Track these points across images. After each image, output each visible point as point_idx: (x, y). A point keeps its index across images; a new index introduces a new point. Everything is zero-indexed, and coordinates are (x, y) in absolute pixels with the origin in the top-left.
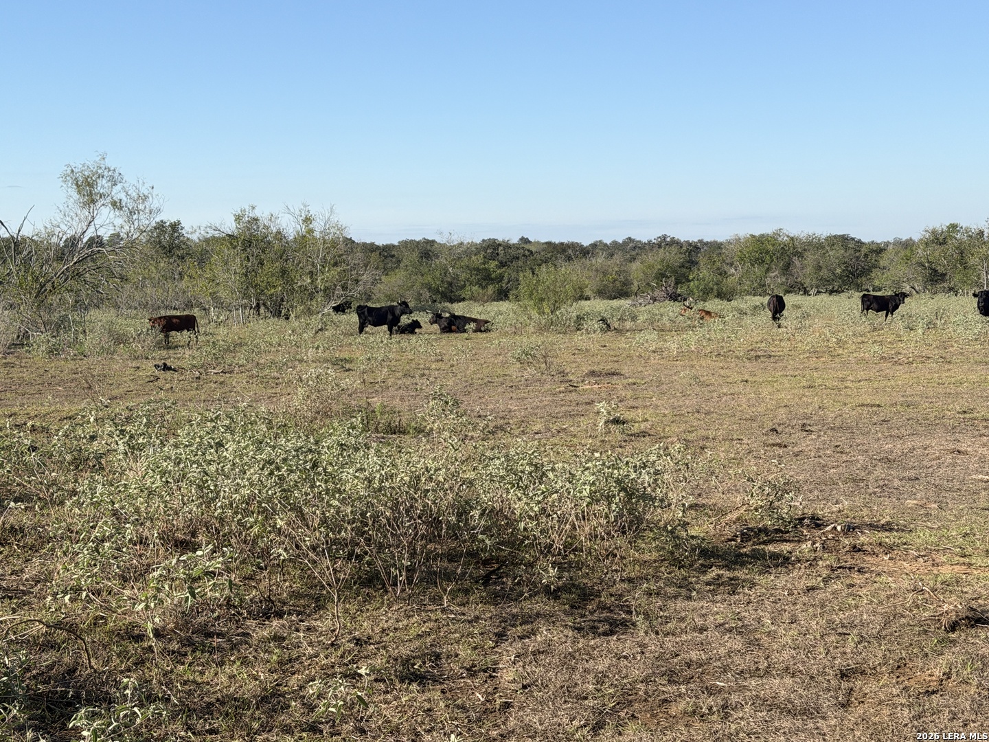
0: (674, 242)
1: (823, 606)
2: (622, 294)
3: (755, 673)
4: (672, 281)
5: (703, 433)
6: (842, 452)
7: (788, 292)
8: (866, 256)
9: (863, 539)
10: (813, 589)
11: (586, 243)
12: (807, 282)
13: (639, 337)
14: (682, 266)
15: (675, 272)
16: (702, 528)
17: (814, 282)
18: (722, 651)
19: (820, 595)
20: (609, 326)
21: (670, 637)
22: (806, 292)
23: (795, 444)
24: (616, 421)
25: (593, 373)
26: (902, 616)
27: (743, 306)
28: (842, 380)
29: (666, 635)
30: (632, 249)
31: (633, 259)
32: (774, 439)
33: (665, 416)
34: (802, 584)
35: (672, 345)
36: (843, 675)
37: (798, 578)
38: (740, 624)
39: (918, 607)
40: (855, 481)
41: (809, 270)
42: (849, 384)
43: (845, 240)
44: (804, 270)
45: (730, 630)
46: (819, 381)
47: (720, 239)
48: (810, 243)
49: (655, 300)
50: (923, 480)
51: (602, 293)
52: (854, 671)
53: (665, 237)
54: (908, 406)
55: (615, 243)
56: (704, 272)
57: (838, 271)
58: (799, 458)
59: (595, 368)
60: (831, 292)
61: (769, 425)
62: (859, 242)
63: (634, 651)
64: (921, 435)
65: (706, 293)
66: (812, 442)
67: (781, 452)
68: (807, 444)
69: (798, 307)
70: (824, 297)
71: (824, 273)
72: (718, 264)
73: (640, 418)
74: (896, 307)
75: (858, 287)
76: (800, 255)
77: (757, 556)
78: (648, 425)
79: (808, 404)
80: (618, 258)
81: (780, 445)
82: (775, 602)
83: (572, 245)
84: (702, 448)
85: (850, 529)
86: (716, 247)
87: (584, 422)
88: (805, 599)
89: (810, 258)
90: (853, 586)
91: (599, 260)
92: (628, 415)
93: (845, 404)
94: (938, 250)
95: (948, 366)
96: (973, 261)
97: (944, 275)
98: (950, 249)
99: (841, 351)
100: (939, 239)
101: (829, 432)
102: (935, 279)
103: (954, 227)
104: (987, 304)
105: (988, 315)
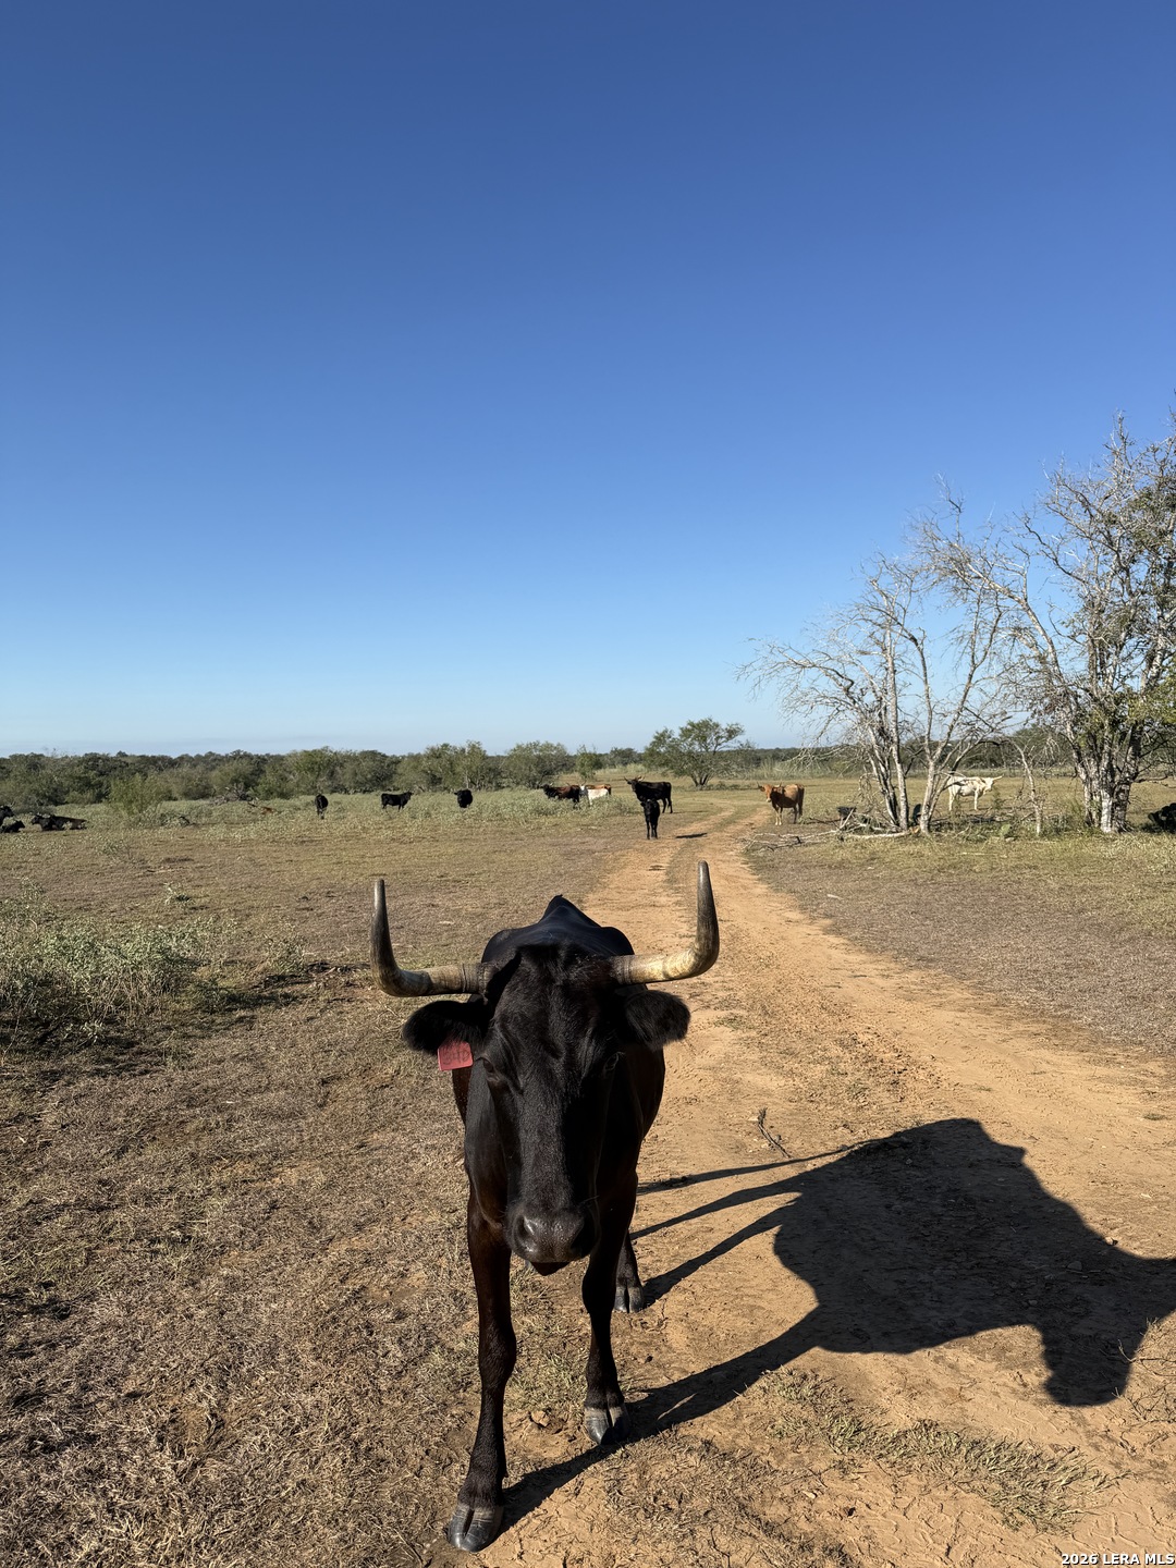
0: (247, 756)
1: (317, 1031)
2: (204, 796)
3: (258, 1090)
4: (241, 785)
5: (249, 903)
7: (333, 792)
8: (388, 766)
9: (356, 976)
10: (312, 1018)
11: (174, 756)
12: (347, 785)
13: (211, 830)
14: (252, 774)
15: (246, 778)
16: (234, 981)
17: (352, 784)
18: (233, 1076)
19: (316, 1023)
20: (188, 821)
21: (194, 1071)
22: (347, 792)
23: (320, 907)
24: (180, 899)
25: (168, 860)
26: (373, 1032)
27: (298, 803)
28: (363, 857)
29: (190, 1070)
30: (212, 761)
31: (213, 768)
32: (305, 904)
33: (223, 891)
34: (303, 1017)
35: (237, 835)
36: (324, 1082)
37: (302, 1011)
38: (251, 1053)
39: (385, 1023)
40: (359, 932)
41: (347, 776)
42: (367, 859)
43: (374, 753)
44: (345, 776)
45: (243, 1059)
46: (346, 858)
47: (283, 753)
48: (349, 757)
49: (228, 800)
50: (406, 928)
51: (187, 795)
52: (333, 1078)
53: (239, 751)
54: (404, 874)
55: (198, 756)
56: (270, 778)
57: (369, 776)
58: (320, 918)
59: (171, 856)
60: (364, 792)
61: (303, 893)
62: (384, 756)
63: (162, 1085)
65: (269, 794)
66: (332, 905)
67: (308, 914)
68: (328, 907)
69: (339, 803)
70: (359, 795)
71: (359, 778)
72: (280, 772)
73: (202, 895)
74: (405, 802)
75: (383, 788)
76: (341, 765)
77: (272, 998)
78: (207, 900)
79: (334, 876)
80: (200, 768)
81: (307, 909)
82: (282, 1032)
83: (163, 758)
84: (248, 916)
85: (346, 970)
86: (279, 759)
87: (155, 900)
88: (305, 1027)
89: (349, 767)
90: (342, 1013)
91: (185, 769)
92: (192, 893)
93: (361, 874)
94: (436, 762)
95: (436, 844)
96: (459, 769)
97: (440, 779)
98: (444, 762)
99: (364, 835)
100: (436, 754)
101: (346, 897)
102: (435, 781)
103: (446, 745)
104: (465, 799)
105: (465, 807)
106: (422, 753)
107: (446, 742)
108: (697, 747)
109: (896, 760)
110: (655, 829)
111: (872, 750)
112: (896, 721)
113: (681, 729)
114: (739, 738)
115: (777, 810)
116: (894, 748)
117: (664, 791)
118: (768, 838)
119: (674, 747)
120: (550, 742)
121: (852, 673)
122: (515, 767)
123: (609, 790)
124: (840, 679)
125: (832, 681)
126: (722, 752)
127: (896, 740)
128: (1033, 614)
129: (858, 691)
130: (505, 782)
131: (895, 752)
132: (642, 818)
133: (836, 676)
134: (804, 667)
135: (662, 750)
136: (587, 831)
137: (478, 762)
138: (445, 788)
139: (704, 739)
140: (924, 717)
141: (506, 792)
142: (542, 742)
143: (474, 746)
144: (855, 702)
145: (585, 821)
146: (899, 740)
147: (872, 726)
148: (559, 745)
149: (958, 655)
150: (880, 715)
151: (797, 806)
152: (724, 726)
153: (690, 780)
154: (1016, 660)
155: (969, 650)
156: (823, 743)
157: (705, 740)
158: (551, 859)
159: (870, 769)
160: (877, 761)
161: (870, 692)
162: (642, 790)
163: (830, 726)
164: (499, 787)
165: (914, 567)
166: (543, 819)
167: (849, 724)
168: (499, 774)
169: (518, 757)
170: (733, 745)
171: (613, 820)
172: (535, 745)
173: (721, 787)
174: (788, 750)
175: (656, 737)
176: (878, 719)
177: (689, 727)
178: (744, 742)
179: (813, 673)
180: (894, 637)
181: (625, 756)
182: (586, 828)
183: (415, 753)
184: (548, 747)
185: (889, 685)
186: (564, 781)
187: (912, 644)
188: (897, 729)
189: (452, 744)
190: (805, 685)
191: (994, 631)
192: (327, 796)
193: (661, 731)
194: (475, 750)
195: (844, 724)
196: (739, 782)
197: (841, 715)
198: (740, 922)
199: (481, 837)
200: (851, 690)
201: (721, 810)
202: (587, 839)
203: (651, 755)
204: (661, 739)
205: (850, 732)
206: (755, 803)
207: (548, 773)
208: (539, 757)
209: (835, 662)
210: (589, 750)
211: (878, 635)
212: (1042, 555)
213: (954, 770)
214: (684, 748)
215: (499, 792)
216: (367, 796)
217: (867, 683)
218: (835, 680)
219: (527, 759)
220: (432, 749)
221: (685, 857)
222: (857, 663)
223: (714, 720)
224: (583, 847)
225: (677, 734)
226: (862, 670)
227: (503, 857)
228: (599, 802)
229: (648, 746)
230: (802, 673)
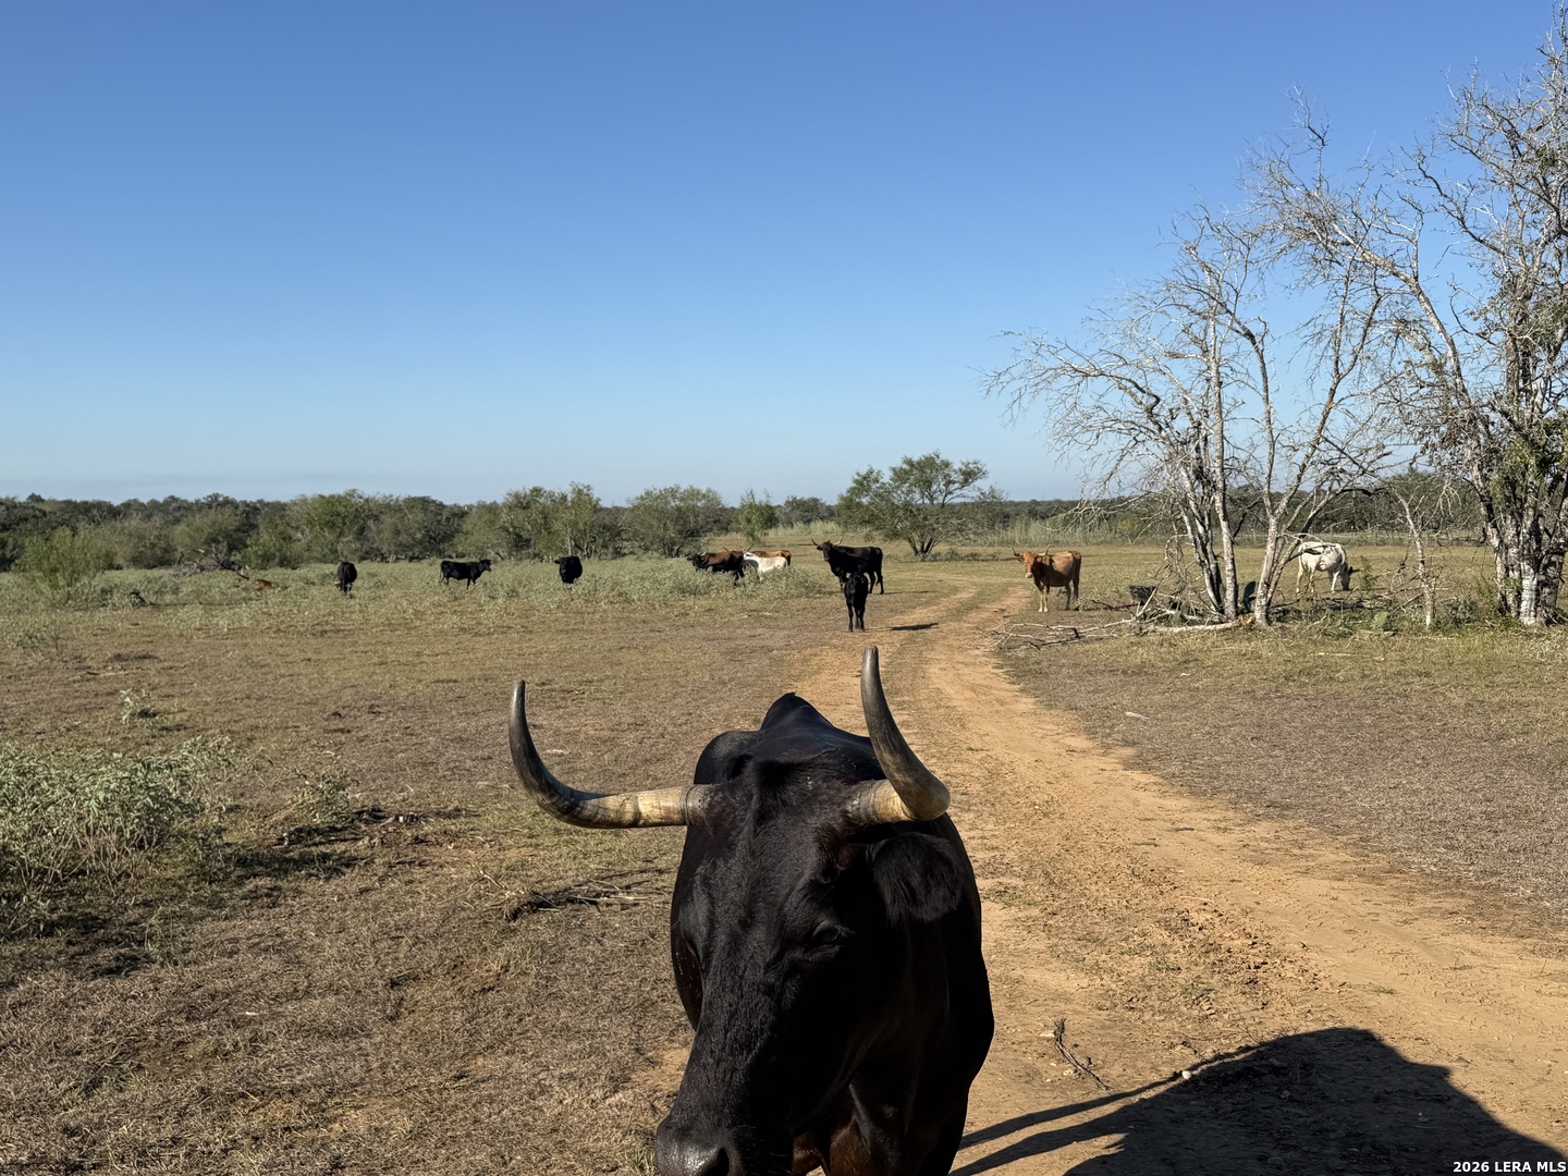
0: (228, 502)
1: (376, 908)
2: (163, 562)
3: (293, 995)
4: (223, 547)
5: (252, 722)
6: (412, 735)
7: (362, 559)
8: (448, 519)
9: (427, 828)
10: (366, 890)
11: (116, 502)
12: (385, 548)
13: (181, 613)
14: (238, 530)
15: (228, 535)
16: (244, 834)
17: (393, 548)
18: (254, 975)
19: (374, 897)
20: (142, 600)
21: (193, 967)
22: (384, 559)
23: (360, 728)
24: (145, 714)
25: (118, 657)
26: (463, 909)
27: (311, 575)
28: (419, 654)
29: (186, 965)
30: (174, 510)
31: (177, 521)
32: (337, 724)
33: (207, 704)
34: (354, 887)
35: (222, 621)
36: (394, 984)
37: (352, 880)
38: (279, 940)
39: (480, 897)
40: (424, 764)
41: (386, 535)
42: (425, 659)
43: (425, 502)
44: (381, 535)
45: (266, 950)
46: (393, 657)
47: (284, 499)
48: (388, 506)
49: (202, 569)
50: (496, 760)
51: (137, 561)
52: (407, 978)
53: (216, 496)
54: (486, 680)
55: (154, 503)
56: (265, 537)
57: (419, 536)
58: (363, 744)
59: (123, 651)
60: (411, 559)
61: (333, 708)
62: (441, 505)
63: (145, 988)
64: (498, 710)
65: (266, 560)
66: (379, 725)
67: (343, 738)
68: (374, 727)
69: (374, 575)
70: (404, 565)
71: (403, 538)
72: (281, 528)
73: (175, 709)
74: (478, 574)
75: (441, 553)
76: (376, 518)
77: (304, 861)
78: (184, 716)
79: (378, 683)
80: (157, 520)
81: (342, 731)
82: (322, 911)
83: (99, 505)
84: (250, 740)
85: (412, 820)
86: (279, 508)
87: (104, 717)
88: (357, 903)
89: (388, 521)
90: (411, 882)
91: (134, 523)
92: (162, 705)
93: (420, 681)
94: (522, 515)
95: (528, 636)
96: (557, 526)
97: (528, 541)
98: (534, 514)
99: (418, 623)
100: (522, 503)
101: (399, 713)
102: (520, 544)
103: (537, 491)
104: (571, 570)
105: (571, 582)
106: (500, 501)
107: (538, 485)
108: (917, 496)
109: (1221, 515)
110: (860, 616)
111: (1185, 502)
112: (1221, 457)
113: (894, 470)
114: (979, 483)
115: (1041, 589)
116: (1217, 497)
117: (873, 559)
118: (1029, 631)
119: (884, 495)
120: (696, 486)
121: (1158, 385)
122: (642, 524)
123: (788, 559)
124: (1139, 394)
125: (1129, 398)
126: (952, 506)
127: (1220, 485)
128: (1427, 300)
129: (1165, 413)
130: (627, 546)
131: (1218, 504)
132: (840, 601)
133: (1134, 390)
134: (1087, 375)
135: (865, 500)
136: (758, 619)
137: (586, 516)
138: (536, 555)
139: (928, 484)
140: (1263, 452)
141: (629, 561)
142: (684, 487)
143: (580, 492)
144: (1160, 429)
145: (753, 604)
146: (1225, 485)
147: (1185, 465)
148: (709, 491)
149: (1316, 360)
150: (1197, 449)
151: (1071, 583)
152: (957, 465)
153: (906, 547)
154: (1400, 368)
155: (1331, 352)
156: (1112, 492)
157: (930, 487)
158: (706, 660)
159: (1182, 530)
160: (1192, 518)
161: (1182, 414)
162: (839, 559)
163: (1122, 464)
164: (618, 554)
165: (1250, 228)
166: (690, 601)
167: (1152, 461)
168: (618, 534)
169: (648, 509)
170: (970, 494)
171: (794, 604)
172: (673, 492)
173: (953, 556)
174: (1050, 503)
175: (856, 481)
176: (1194, 455)
177: (905, 466)
178: (986, 490)
179: (1100, 384)
180: (1219, 333)
181: (808, 510)
182: (756, 615)
183: (489, 501)
184: (694, 494)
185: (1213, 401)
186: (720, 545)
187: (1249, 342)
188: (1223, 469)
189: (547, 488)
190: (1087, 403)
191: (1369, 325)
192: (358, 567)
193: (863, 472)
194: (582, 498)
195: (1144, 460)
196: (979, 550)
197: (1140, 449)
198: (999, 751)
199: (599, 627)
200: (1155, 411)
201: (955, 590)
202: (759, 631)
203: (848, 508)
204: (863, 483)
205: (1153, 474)
206: (1004, 580)
207: (693, 534)
208: (679, 509)
209: (1134, 368)
210: (760, 498)
211: (1195, 329)
212: (1442, 213)
213: (1305, 531)
214: (898, 498)
215: (618, 561)
216: (415, 565)
217: (1178, 402)
218: (1133, 395)
219: (662, 512)
220: (517, 496)
221: (908, 658)
222: (1168, 372)
223: (943, 457)
224: (754, 642)
225: (887, 477)
226: (1172, 380)
227: (634, 655)
228: (775, 575)
229: (845, 494)
230: (1082, 385)
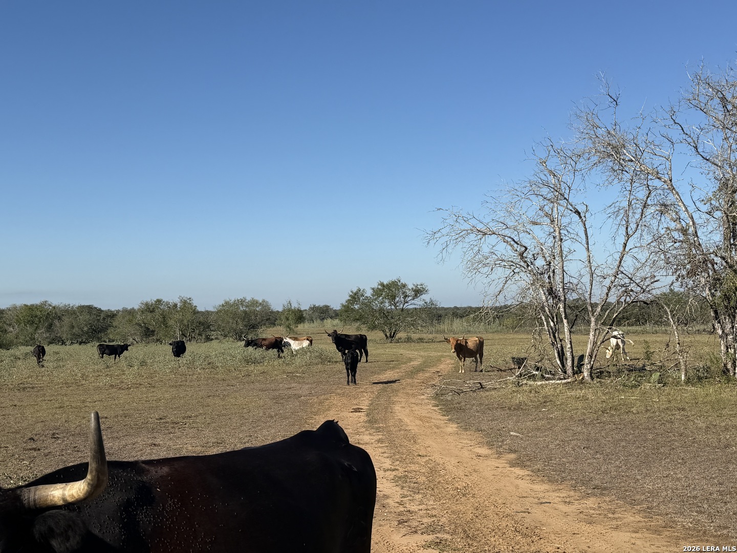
6: (78, 451)
7: (50, 343)
8: (104, 319)
12: (64, 337)
17: (69, 336)
22: (63, 343)
23: (46, 448)
27: (17, 353)
28: (84, 402)
32: (31, 445)
41: (65, 329)
43: (90, 309)
44: (63, 329)
46: (68, 403)
48: (67, 311)
54: (125, 417)
57: (85, 329)
58: (47, 457)
60: (80, 343)
61: (29, 436)
64: (132, 435)
66: (58, 445)
68: (54, 447)
69: (57, 353)
70: (76, 346)
71: (76, 330)
72: (0, 324)
74: (122, 352)
75: (99, 339)
76: (60, 318)
79: (58, 419)
81: (35, 449)
89: (66, 320)
93: (84, 418)
94: (149, 316)
95: (152, 390)
96: (171, 322)
97: (153, 331)
98: (157, 315)
99: (84, 382)
100: (150, 308)
101: (71, 438)
102: (148, 333)
103: (159, 301)
104: (179, 349)
105: (179, 356)
106: (136, 307)
107: (159, 298)
108: (387, 304)
109: (563, 316)
110: (354, 376)
111: (543, 308)
112: (563, 282)
113: (373, 289)
114: (423, 297)
115: (460, 359)
116: (561, 305)
117: (361, 342)
118: (454, 384)
119: (368, 304)
120: (256, 298)
121: (526, 241)
122: (223, 321)
123: (311, 341)
124: (515, 245)
125: (509, 247)
126: (408, 310)
127: (563, 298)
128: (677, 193)
129: (530, 256)
130: (214, 335)
131: (562, 309)
132: (342, 367)
133: (512, 243)
134: (485, 234)
135: (356, 307)
136: (293, 378)
137: (189, 316)
138: (158, 340)
139: (393, 297)
140: (586, 279)
141: (214, 343)
142: (249, 299)
143: (185, 302)
144: (528, 266)
145: (290, 369)
146: (565, 299)
147: (542, 286)
148: (264, 301)
149: (616, 227)
150: (549, 277)
151: (478, 356)
152: (410, 286)
153: (382, 335)
154: (663, 232)
155: (624, 222)
156: (501, 302)
157: (395, 299)
158: (262, 403)
159: (541, 324)
160: (547, 317)
161: (540, 257)
162: (341, 341)
163: (506, 286)
164: (208, 339)
165: (575, 152)
166: (251, 368)
167: (523, 284)
168: (208, 327)
169: (226, 312)
170: (418, 303)
171: (315, 369)
172: (242, 302)
173: (409, 340)
174: (465, 308)
175: (350, 296)
176: (547, 281)
177: (380, 287)
178: (428, 301)
179: (492, 239)
180: (559, 209)
181: (323, 312)
182: (291, 376)
183: (129, 308)
184: (254, 303)
185: (557, 251)
186: (269, 333)
187: (577, 216)
188: (564, 289)
189: (165, 299)
190: (486, 250)
191: (645, 207)
192: (46, 348)
193: (355, 290)
194: (187, 305)
195: (519, 284)
196: (424, 336)
197: (517, 277)
198: (436, 457)
199: (196, 383)
200: (525, 255)
201: (410, 360)
202: (293, 385)
203: (346, 311)
204: (355, 297)
205: (524, 291)
206: (439, 354)
207: (254, 327)
208: (245, 312)
209: (512, 230)
210: (294, 306)
211: (546, 208)
213: (612, 325)
214: (376, 305)
215: (208, 343)
216: (83, 346)
217: (538, 250)
218: (512, 246)
219: (235, 314)
220: (147, 304)
221: (382, 401)
222: (531, 232)
223: (403, 281)
224: (290, 392)
225: (369, 293)
226: (534, 238)
227: (217, 401)
228: (302, 351)
229: (344, 303)
230: (483, 240)
